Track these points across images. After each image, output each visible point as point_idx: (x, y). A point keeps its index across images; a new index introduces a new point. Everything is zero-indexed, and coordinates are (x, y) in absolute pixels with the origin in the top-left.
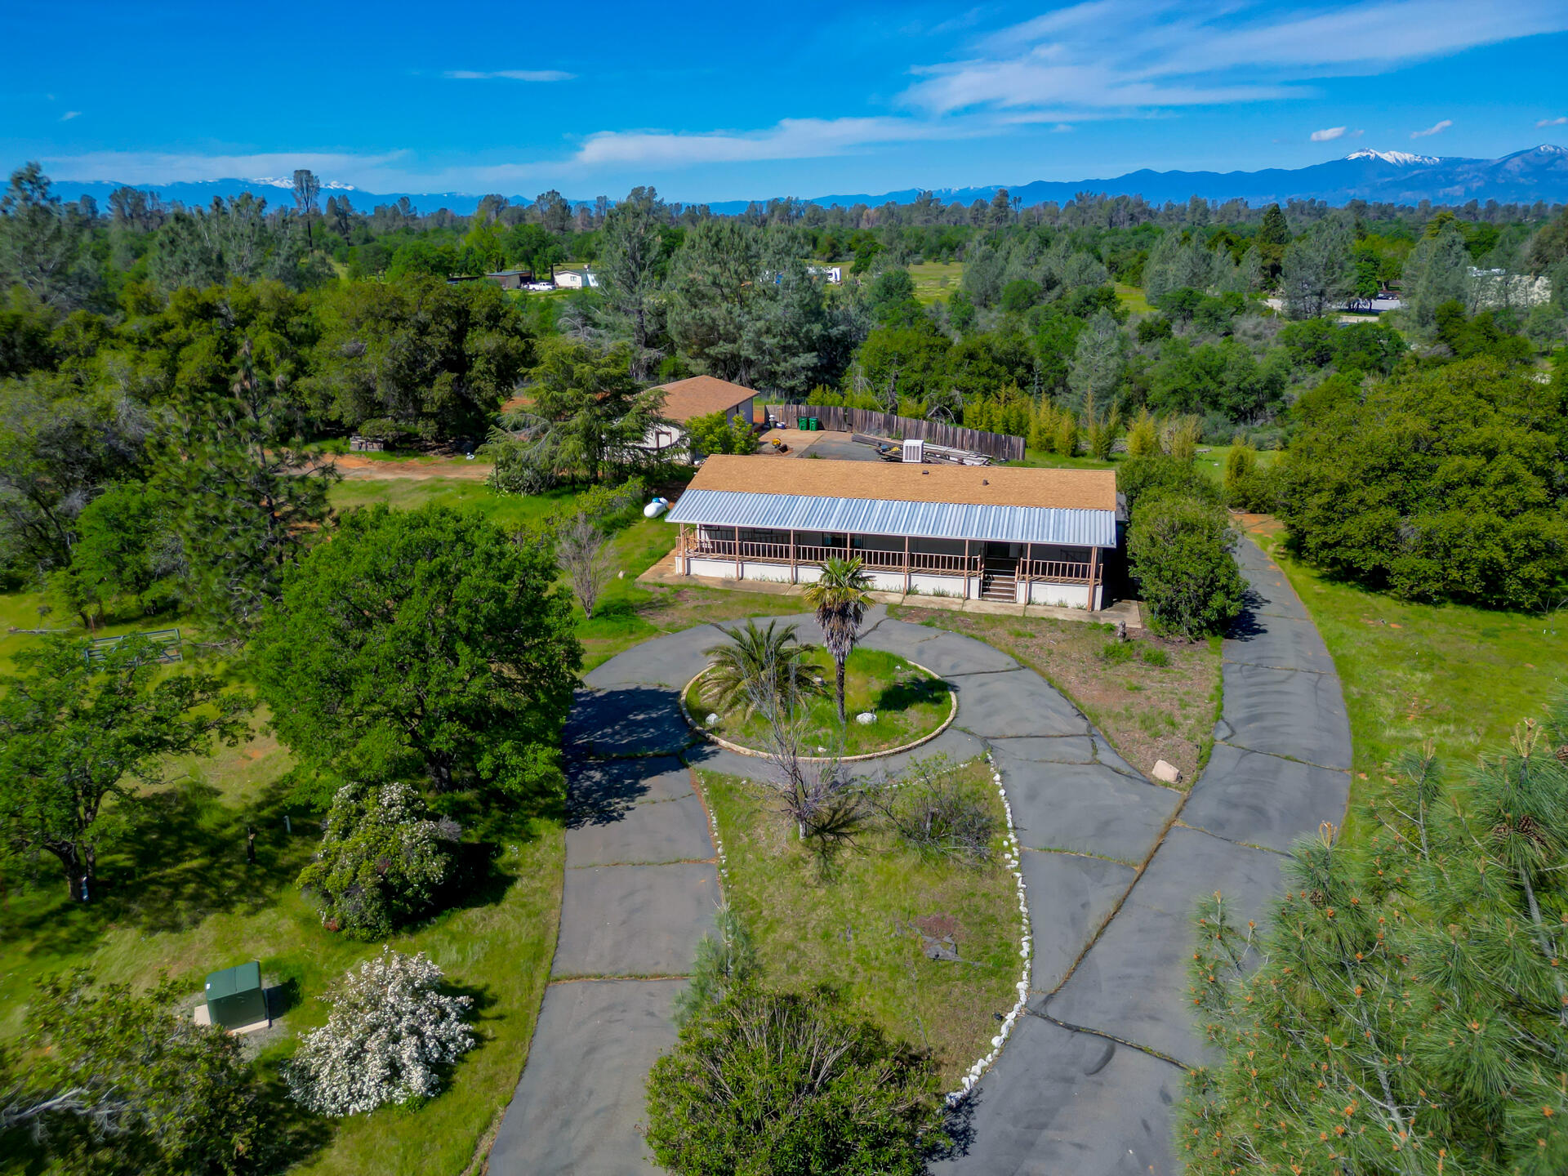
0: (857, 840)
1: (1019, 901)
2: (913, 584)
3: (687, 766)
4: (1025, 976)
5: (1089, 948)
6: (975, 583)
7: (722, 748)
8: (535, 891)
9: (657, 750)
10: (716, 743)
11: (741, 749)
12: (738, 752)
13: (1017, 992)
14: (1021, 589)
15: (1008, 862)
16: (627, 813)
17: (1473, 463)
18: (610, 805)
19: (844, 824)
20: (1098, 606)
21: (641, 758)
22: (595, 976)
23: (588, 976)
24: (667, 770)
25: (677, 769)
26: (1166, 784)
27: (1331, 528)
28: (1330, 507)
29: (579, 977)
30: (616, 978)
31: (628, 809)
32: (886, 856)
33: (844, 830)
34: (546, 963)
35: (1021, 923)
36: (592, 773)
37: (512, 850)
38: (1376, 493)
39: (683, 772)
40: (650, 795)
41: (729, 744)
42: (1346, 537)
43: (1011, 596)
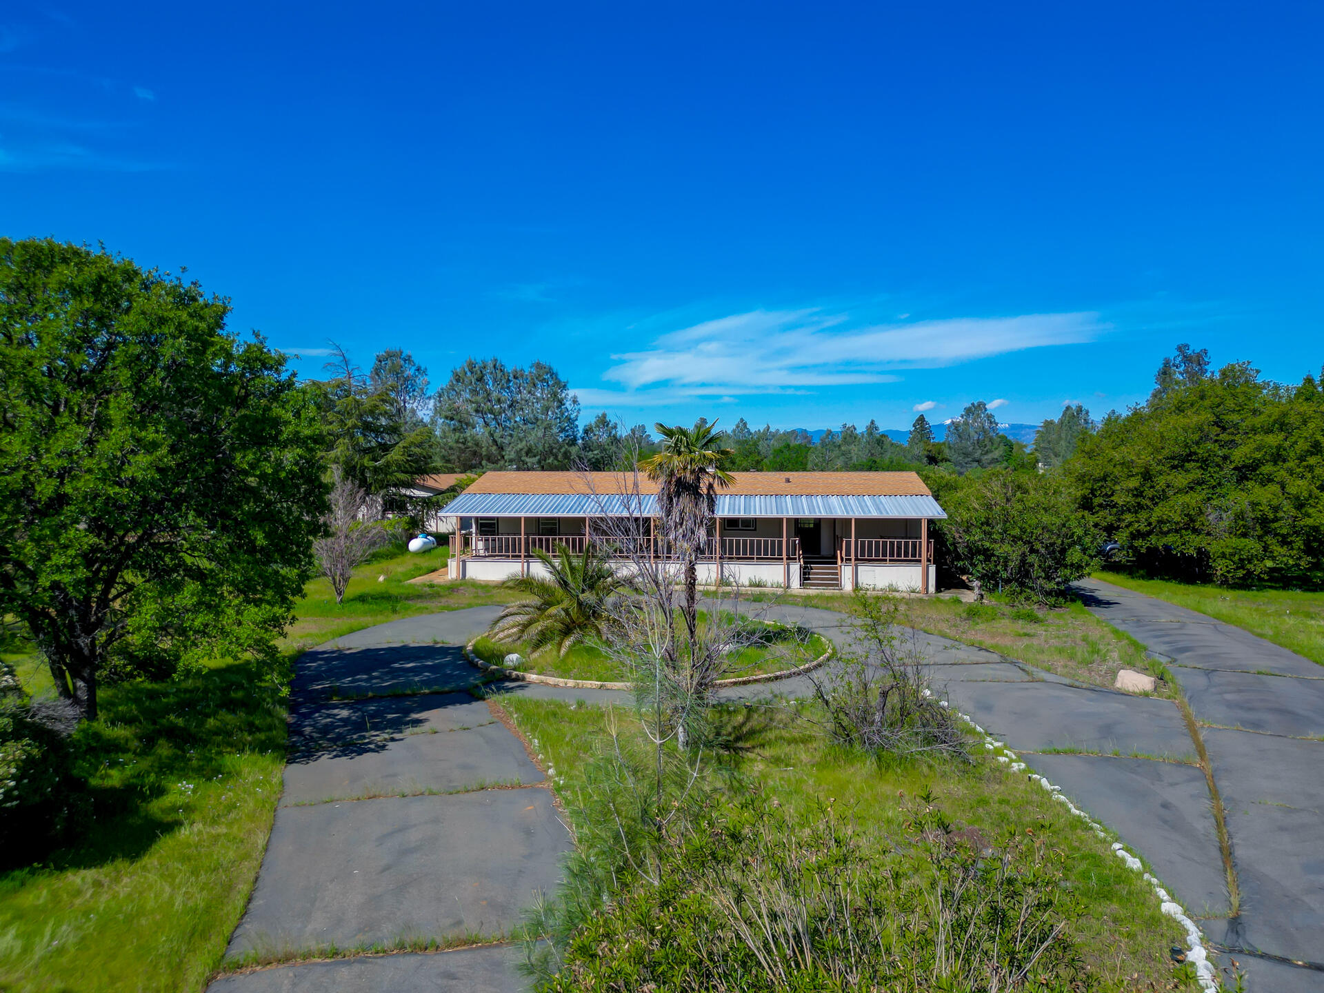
0: (767, 752)
1: (1062, 804)
2: (726, 573)
3: (483, 699)
4: (1162, 893)
5: (1227, 853)
6: (795, 568)
7: (530, 683)
8: (216, 838)
9: (436, 688)
10: (523, 679)
11: (561, 681)
12: (555, 686)
13: (1170, 919)
14: (846, 572)
15: (1008, 765)
16: (391, 745)
17: (1273, 440)
18: (364, 737)
19: (738, 739)
20: (932, 589)
21: (414, 695)
22: (323, 954)
23: (307, 956)
24: (453, 703)
25: (469, 702)
26: (1146, 695)
27: (1143, 515)
28: (1138, 493)
29: (287, 958)
30: (372, 953)
31: (393, 740)
32: (822, 765)
33: (740, 744)
34: (215, 942)
35: (1092, 828)
36: (336, 711)
37: (181, 790)
38: (1181, 480)
39: (476, 705)
40: (426, 727)
41: (542, 677)
42: (1161, 522)
43: (836, 582)
